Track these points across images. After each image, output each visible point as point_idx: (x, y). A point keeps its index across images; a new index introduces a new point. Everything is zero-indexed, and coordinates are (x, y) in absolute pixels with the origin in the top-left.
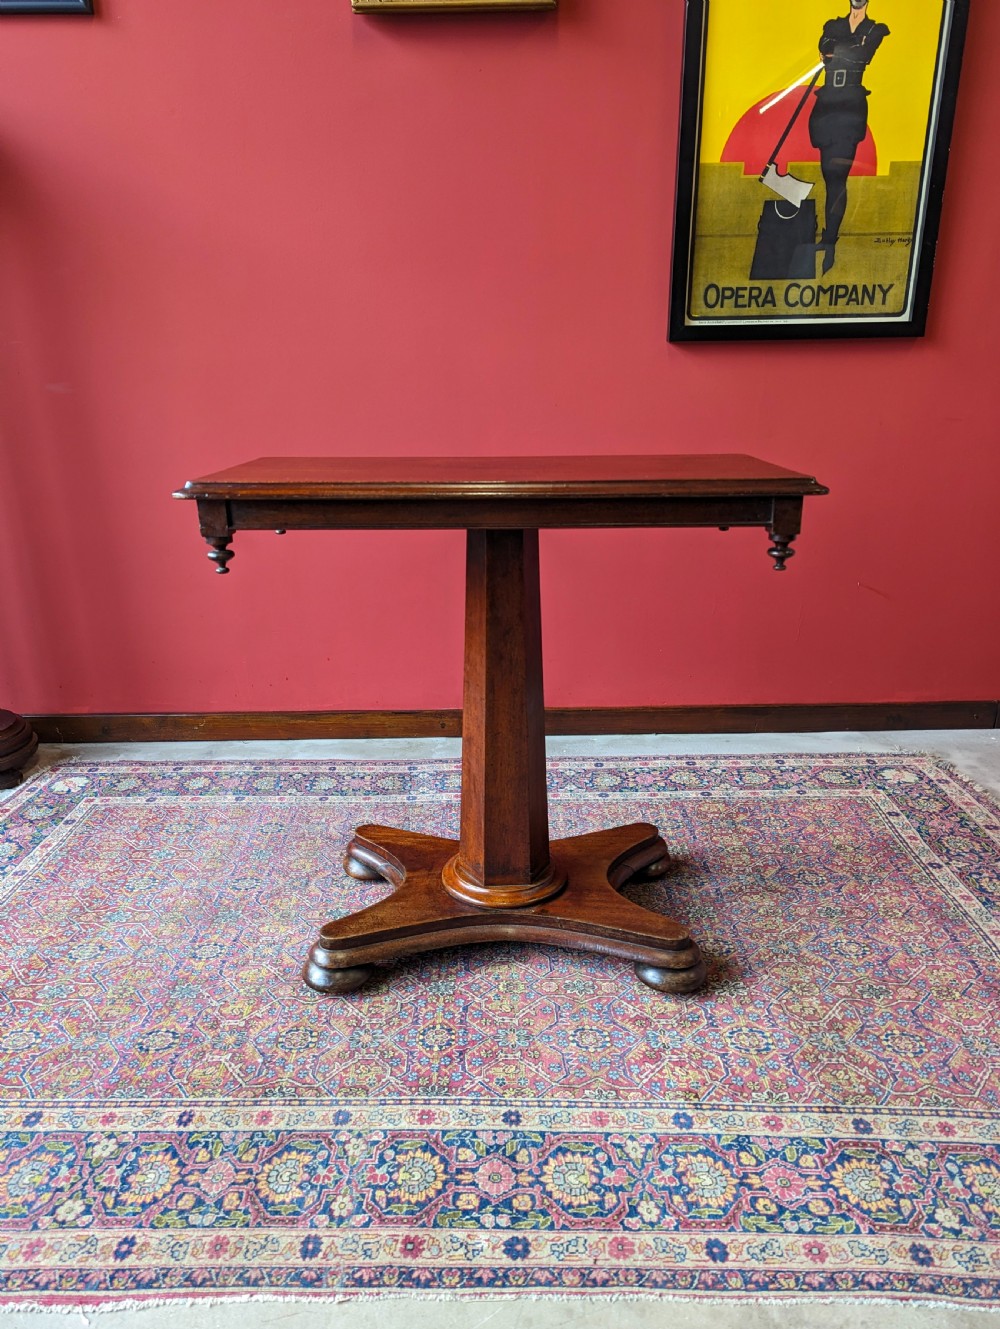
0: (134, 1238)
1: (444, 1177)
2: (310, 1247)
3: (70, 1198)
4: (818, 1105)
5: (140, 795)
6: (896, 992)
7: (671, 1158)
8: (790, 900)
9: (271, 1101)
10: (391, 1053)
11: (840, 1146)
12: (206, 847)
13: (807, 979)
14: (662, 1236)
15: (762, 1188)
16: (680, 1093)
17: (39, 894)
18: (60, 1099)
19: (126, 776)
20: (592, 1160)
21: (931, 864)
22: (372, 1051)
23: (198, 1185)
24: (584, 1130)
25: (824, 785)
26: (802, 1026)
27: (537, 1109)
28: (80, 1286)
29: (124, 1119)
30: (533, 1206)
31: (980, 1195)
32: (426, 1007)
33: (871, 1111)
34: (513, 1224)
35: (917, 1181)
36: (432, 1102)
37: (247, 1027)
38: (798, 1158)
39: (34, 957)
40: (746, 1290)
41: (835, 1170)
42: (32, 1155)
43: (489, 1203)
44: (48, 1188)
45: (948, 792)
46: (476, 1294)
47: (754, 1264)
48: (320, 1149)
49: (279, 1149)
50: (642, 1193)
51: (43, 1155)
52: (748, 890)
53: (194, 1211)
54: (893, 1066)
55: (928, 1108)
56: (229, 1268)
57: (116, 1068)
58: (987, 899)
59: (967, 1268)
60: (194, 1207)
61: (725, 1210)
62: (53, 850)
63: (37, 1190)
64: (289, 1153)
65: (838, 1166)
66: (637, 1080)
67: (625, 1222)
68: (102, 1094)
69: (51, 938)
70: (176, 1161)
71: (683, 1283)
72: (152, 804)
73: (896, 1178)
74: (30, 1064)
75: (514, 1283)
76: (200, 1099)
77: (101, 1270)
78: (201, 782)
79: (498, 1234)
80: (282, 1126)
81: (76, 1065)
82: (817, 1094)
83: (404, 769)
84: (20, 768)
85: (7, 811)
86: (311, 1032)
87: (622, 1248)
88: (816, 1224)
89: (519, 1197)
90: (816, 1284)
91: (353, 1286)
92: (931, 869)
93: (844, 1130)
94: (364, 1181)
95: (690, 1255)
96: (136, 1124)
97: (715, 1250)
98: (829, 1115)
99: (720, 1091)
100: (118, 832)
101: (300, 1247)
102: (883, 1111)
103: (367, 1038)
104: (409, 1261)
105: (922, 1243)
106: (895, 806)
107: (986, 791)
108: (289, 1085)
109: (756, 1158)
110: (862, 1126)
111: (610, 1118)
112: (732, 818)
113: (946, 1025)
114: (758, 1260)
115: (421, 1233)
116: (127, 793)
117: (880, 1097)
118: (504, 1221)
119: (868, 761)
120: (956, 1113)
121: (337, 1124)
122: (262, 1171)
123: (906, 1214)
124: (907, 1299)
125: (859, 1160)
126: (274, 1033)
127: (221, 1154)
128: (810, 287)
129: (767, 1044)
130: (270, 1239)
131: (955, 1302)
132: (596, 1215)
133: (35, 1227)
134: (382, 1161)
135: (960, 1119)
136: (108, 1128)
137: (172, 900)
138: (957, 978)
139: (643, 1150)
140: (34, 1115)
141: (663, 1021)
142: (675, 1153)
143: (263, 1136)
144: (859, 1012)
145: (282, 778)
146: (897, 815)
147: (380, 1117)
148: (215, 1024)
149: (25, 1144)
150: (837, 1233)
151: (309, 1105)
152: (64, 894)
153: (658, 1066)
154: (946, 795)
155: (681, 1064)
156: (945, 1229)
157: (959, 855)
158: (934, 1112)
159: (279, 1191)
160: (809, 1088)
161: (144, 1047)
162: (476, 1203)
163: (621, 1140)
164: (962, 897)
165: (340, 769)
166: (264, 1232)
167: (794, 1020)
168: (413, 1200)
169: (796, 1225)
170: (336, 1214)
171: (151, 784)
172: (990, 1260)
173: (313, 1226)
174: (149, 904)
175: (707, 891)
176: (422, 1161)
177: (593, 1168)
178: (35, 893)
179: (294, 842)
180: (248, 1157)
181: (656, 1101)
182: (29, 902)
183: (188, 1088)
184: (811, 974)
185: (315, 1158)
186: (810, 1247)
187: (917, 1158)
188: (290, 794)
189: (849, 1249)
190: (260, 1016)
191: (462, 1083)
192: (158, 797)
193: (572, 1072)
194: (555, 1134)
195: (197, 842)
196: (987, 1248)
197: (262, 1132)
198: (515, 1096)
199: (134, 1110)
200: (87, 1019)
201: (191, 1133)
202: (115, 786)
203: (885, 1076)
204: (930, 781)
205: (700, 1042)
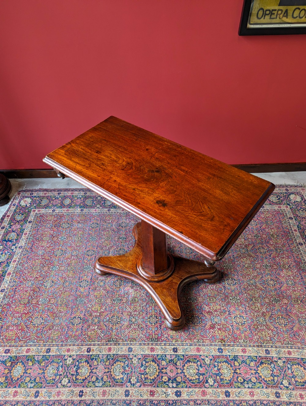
0: (83, 390)
1: (159, 371)
2: (127, 393)
3: (64, 377)
4: (256, 344)
5: (50, 208)
6: (282, 301)
7: (217, 363)
8: (255, 261)
9: (111, 344)
10: (141, 326)
11: (261, 359)
12: (75, 235)
13: (257, 295)
14: (214, 389)
15: (240, 374)
16: (220, 340)
18: (54, 343)
19: (43, 197)
20: (196, 364)
21: (299, 243)
22: (136, 325)
23: (96, 373)
24: (194, 354)
26: (254, 315)
27: (182, 347)
28: (72, 405)
29: (73, 351)
30: (181, 380)
31: (295, 375)
32: (149, 308)
34: (177, 386)
35: (280, 371)
36: (154, 344)
37: (100, 315)
39: (34, 287)
41: (259, 367)
42: (51, 363)
43: (171, 379)
44: (58, 374)
47: (237, 398)
48: (126, 361)
49: (115, 361)
50: (209, 376)
51: (54, 363)
52: (243, 256)
53: (96, 382)
54: (278, 330)
55: (286, 345)
56: (108, 400)
57: (67, 332)
59: (288, 399)
60: (96, 381)
61: (230, 381)
62: (28, 236)
64: (118, 362)
65: (260, 366)
66: (208, 336)
67: (205, 385)
68: (65, 341)
69: (37, 277)
70: (89, 365)
71: (219, 404)
72: (54, 213)
73: (274, 370)
74: (43, 330)
75: (178, 405)
76: (92, 343)
78: (67, 202)
79: (173, 389)
80: (115, 353)
81: (56, 330)
82: (256, 340)
85: (9, 216)
86: (118, 317)
87: (204, 393)
88: (253, 385)
89: (178, 377)
90: (251, 404)
92: (299, 245)
93: (263, 353)
94: (138, 372)
95: (221, 395)
96: (76, 352)
97: (227, 394)
98: (259, 348)
99: (231, 339)
100: (46, 227)
101: (124, 393)
102: (273, 346)
103: (134, 320)
104: (152, 398)
105: (278, 391)
106: (292, 214)
108: (114, 338)
109: (239, 363)
110: (267, 352)
111: (201, 350)
113: (294, 314)
115: (154, 389)
116: (45, 207)
117: (273, 342)
118: (174, 385)
119: (286, 189)
120: (293, 347)
121: (129, 352)
122: (112, 368)
123: (275, 382)
125: (265, 364)
126: (108, 318)
127: (100, 363)
129: (244, 321)
130: (117, 391)
132: (197, 383)
133: (57, 387)
134: (142, 365)
135: (293, 349)
136: (69, 354)
137: (69, 260)
138: (300, 295)
139: (210, 361)
140: (48, 349)
141: (216, 313)
142: (218, 362)
143: (110, 356)
144: (271, 309)
146: (292, 219)
147: (140, 350)
148: (91, 315)
149: (48, 359)
151: (121, 345)
152: (36, 257)
153: (214, 330)
155: (220, 329)
156: (285, 386)
158: (287, 347)
159: (117, 375)
161: (73, 323)
162: (167, 379)
163: (204, 357)
166: (115, 388)
167: (253, 312)
168: (151, 378)
169: (248, 386)
170: (132, 383)
171: (52, 202)
173: (127, 387)
174: (63, 262)
175: (230, 256)
176: (152, 365)
177: (197, 367)
178: (27, 257)
179: (103, 232)
180: (107, 364)
181: (213, 343)
182: (26, 261)
183: (87, 339)
184: (258, 294)
185: (125, 364)
186: (250, 393)
187: (280, 363)
188: (98, 208)
189: (260, 393)
190: (103, 311)
191: (161, 337)
192: (56, 209)
193: (191, 333)
194: (187, 355)
195: (72, 232)
196: (294, 392)
197: (110, 355)
198: (175, 342)
199: (75, 347)
200: (55, 313)
201: (91, 355)
202: (41, 203)
203: (275, 334)
204: (305, 201)
205: (226, 321)
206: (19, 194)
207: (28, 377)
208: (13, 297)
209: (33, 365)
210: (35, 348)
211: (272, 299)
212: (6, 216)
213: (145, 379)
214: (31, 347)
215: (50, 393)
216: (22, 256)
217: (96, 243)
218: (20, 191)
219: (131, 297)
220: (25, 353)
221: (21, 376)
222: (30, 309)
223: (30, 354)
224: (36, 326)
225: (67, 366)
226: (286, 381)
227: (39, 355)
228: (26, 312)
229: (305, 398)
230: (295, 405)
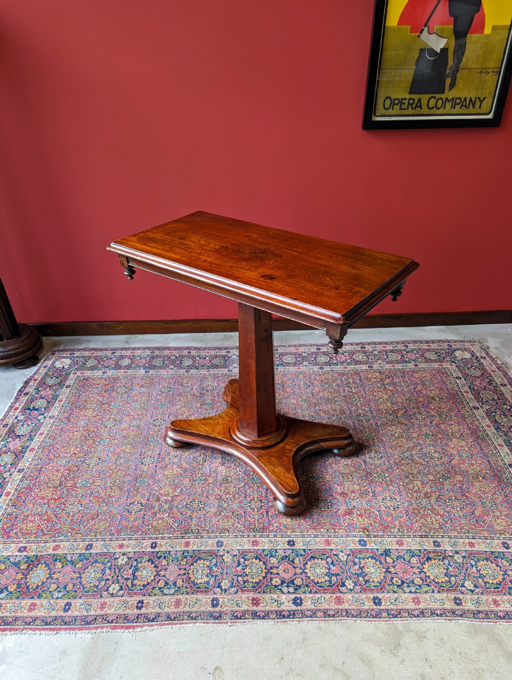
0: (142, 600)
1: (266, 571)
2: (215, 602)
3: (113, 583)
4: (419, 534)
5: (98, 370)
6: (454, 478)
7: (357, 560)
8: (409, 429)
9: (189, 536)
10: (237, 512)
11: (427, 553)
12: (136, 401)
13: (415, 472)
14: (355, 595)
15: (395, 573)
16: (361, 530)
17: (64, 429)
18: (99, 537)
19: (89, 357)
20: (325, 562)
21: (474, 407)
22: (228, 511)
23: (165, 576)
24: (322, 548)
25: (428, 361)
26: (413, 496)
27: (301, 539)
28: (125, 621)
29: (128, 546)
30: (302, 584)
31: (483, 574)
32: (249, 489)
33: (441, 537)
34: (295, 591)
35: (458, 569)
36: (257, 536)
37: (172, 500)
38: (410, 559)
39: (70, 465)
40: (388, 618)
41: (425, 564)
42: (93, 563)
43: (285, 582)
44: (103, 580)
45: (485, 364)
46: (283, 622)
47: (392, 606)
48: (213, 559)
49: (196, 559)
50: (346, 576)
51: (97, 564)
52: (390, 424)
53: (165, 588)
54: (451, 515)
56: (184, 612)
57: (120, 521)
58: (498, 427)
59: (475, 606)
60: (164, 586)
61: (380, 583)
62: (64, 403)
63: (98, 580)
64: (200, 560)
65: (426, 563)
66: (343, 524)
67: (340, 589)
68: (116, 535)
69: (75, 454)
70: (153, 565)
71: (364, 615)
72: (105, 376)
73: (450, 567)
74: (82, 520)
75: (298, 617)
76: (159, 536)
77: (132, 614)
78: (126, 362)
79: (290, 596)
80: (195, 548)
81: (102, 520)
82: (418, 529)
83: (224, 352)
84: (37, 355)
85: (37, 380)
86: (201, 502)
87: (339, 601)
88: (417, 589)
89: (297, 579)
90: (416, 614)
91: (234, 619)
92: (474, 410)
93: (429, 546)
94: (233, 573)
95: (366, 603)
96: (133, 548)
97: (376, 601)
98: (423, 539)
99: (378, 528)
100: (92, 392)
101: (210, 603)
102: (446, 537)
103: (225, 505)
104: (255, 608)
105: (458, 596)
106: (460, 373)
107: (503, 364)
108: (195, 528)
109: (393, 559)
110: (437, 544)
111: (332, 542)
112: (383, 381)
113: (474, 494)
114: (393, 605)
115: (258, 596)
116: (93, 368)
117: (445, 530)
118: (291, 590)
119: (448, 345)
120: (476, 537)
121: (218, 547)
122: (190, 569)
123: (453, 584)
124: (451, 620)
125: (435, 560)
126: (185, 503)
127: (172, 562)
128: (441, 98)
129: (398, 505)
130: (198, 599)
131: (469, 621)
132: (328, 586)
133: (101, 597)
134: (239, 564)
135: (477, 540)
136: (121, 550)
137: (126, 432)
138: (481, 470)
139: (346, 557)
140: (89, 545)
141: (353, 495)
142: (360, 558)
143: (188, 553)
144: (438, 488)
145: (166, 359)
146: (460, 378)
148: (158, 500)
149: (88, 559)
150: (425, 592)
151: (205, 538)
152: (75, 429)
153: (351, 517)
154: (484, 366)
155: (361, 515)
156: (468, 590)
157: (487, 402)
158: (467, 537)
159: (198, 578)
161: (130, 511)
162: (280, 582)
163: (337, 552)
164: (487, 426)
165: (193, 353)
166: (195, 596)
167: (410, 493)
168: (254, 581)
169: (409, 589)
170: (223, 588)
171: (102, 363)
173: (215, 593)
174: (116, 434)
175: (371, 424)
176: (255, 564)
177: (326, 566)
178: (62, 429)
179: (178, 398)
180: (184, 563)
181: (351, 534)
182: (60, 434)
183: (152, 530)
184: (417, 469)
185: (211, 563)
186: (414, 599)
187: (458, 558)
188: (171, 369)
189: (429, 599)
190: (177, 494)
191: (268, 527)
192: (108, 371)
193: (315, 521)
194: (310, 550)
195: (131, 398)
196: (484, 598)
197: (187, 551)
198: (291, 532)
199: (131, 541)
200: (101, 497)
201: (158, 552)
202: (85, 364)
203: (447, 520)
204: (478, 357)
205: (369, 505)
206: (53, 354)
207: (54, 583)
208: (36, 479)
209: (63, 567)
210: (67, 544)
211: (438, 475)
212: (33, 379)
213: (244, 582)
214: (61, 543)
215: (89, 606)
216: (54, 427)
217: (167, 410)
218: (55, 351)
219: (221, 476)
220: (51, 551)
221: (43, 583)
222: (62, 494)
223: (59, 552)
224: (71, 514)
225: (118, 568)
226: (470, 583)
227: (73, 554)
228: (56, 498)
229: (502, 605)
230: (487, 615)
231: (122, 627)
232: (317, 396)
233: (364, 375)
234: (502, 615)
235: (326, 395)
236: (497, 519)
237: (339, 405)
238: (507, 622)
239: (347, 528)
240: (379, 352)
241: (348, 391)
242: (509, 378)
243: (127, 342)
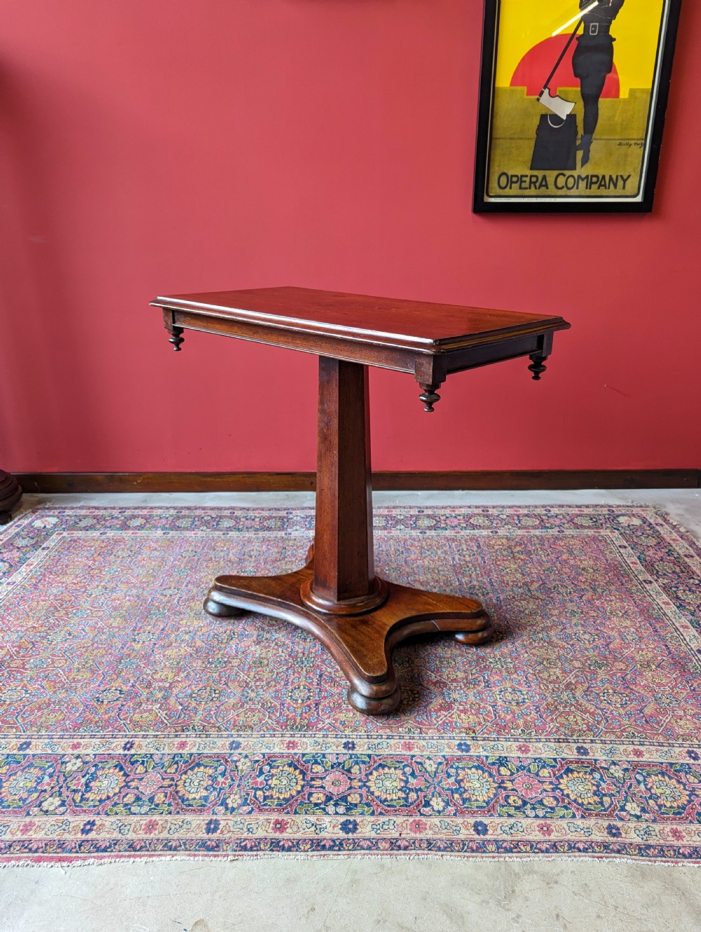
0: (94, 821)
1: (302, 783)
2: (212, 826)
3: (51, 796)
4: (554, 737)
5: (95, 530)
6: (613, 666)
7: (454, 771)
8: (547, 605)
9: (186, 735)
10: (269, 705)
11: (566, 763)
12: (143, 566)
13: (553, 657)
14: (445, 819)
15: (513, 790)
16: (463, 730)
17: (26, 598)
18: (43, 733)
19: (85, 517)
20: (401, 772)
21: (645, 581)
22: (256, 703)
23: (138, 788)
24: (397, 753)
25: (577, 526)
26: (548, 687)
27: (367, 740)
28: (59, 850)
29: (87, 746)
30: (360, 802)
31: (656, 794)
32: (294, 675)
33: (589, 741)
34: (347, 812)
35: (615, 785)
36: (296, 735)
37: (170, 687)
38: (539, 771)
39: (23, 641)
40: (498, 852)
41: (562, 778)
42: (24, 769)
43: (332, 799)
44: (36, 790)
45: (662, 532)
46: (321, 855)
47: (505, 837)
48: (220, 765)
49: (192, 765)
50: (433, 793)
51: (32, 769)
52: (518, 598)
53: (134, 804)
54: (606, 713)
56: (158, 840)
57: (81, 713)
58: (680, 605)
59: (642, 839)
60: (134, 802)
61: (488, 803)
62: (35, 567)
63: (29, 791)
64: (199, 768)
65: (565, 776)
66: (435, 722)
67: (421, 810)
68: (71, 730)
69: (34, 627)
70: (122, 773)
71: (457, 848)
72: (104, 537)
73: (602, 783)
74: (22, 711)
75: (347, 848)
76: (139, 733)
77: (73, 841)
78: (138, 522)
79: (338, 818)
80: (194, 751)
81: (53, 711)
82: (554, 730)
83: (282, 513)
84: (9, 511)
86: (215, 691)
87: (418, 827)
88: (546, 812)
89: (352, 795)
90: (544, 848)
91: (240, 851)
92: (644, 584)
93: (570, 753)
95: (463, 831)
96: (95, 749)
97: (480, 828)
98: (560, 744)
99: (490, 729)
100: (80, 555)
101: (205, 827)
102: (597, 741)
103: (253, 695)
104: (277, 835)
105: (615, 823)
106: (625, 542)
107: (687, 532)
108: (199, 724)
109: (510, 771)
110: (582, 751)
111: (415, 746)
112: (511, 549)
113: (645, 686)
114: (507, 834)
115: (286, 818)
116: (86, 529)
117: (596, 733)
118: (341, 810)
119: (609, 510)
120: (645, 743)
121: (231, 750)
122: (181, 779)
123: (606, 806)
124: (602, 858)
125: (579, 772)
126: (189, 691)
127: (152, 769)
128: (572, 176)
129: (524, 699)
130: (185, 821)
131: (632, 859)
132: (403, 806)
133: (28, 814)
134: (261, 772)
135: (647, 747)
136: (76, 752)
137: (118, 602)
138: (655, 656)
139: (436, 766)
140: (25, 743)
141: (455, 684)
142: (457, 768)
143: (181, 757)
144: (587, 678)
145: (196, 519)
146: (625, 547)
147: (260, 745)
148: (149, 685)
149: (20, 762)
150: (561, 817)
151: (213, 737)
152: (42, 598)
153: (449, 713)
154: (660, 534)
155: (465, 711)
156: (631, 815)
157: (665, 574)
158: (631, 743)
159: (191, 792)
160: (550, 727)
161: (100, 700)
162: (323, 799)
163: (422, 759)
164: (664, 603)
165: (238, 513)
166: (182, 817)
167: (543, 683)
168: (282, 797)
169: (534, 813)
170: (230, 806)
171: (103, 522)
172: (658, 834)
173: (214, 814)
174: (102, 605)
175: (491, 599)
176: (287, 773)
177: (401, 777)
178: (22, 597)
179: (204, 564)
180: (171, 770)
181: (446, 735)
182: (18, 603)
183: (130, 726)
184: (557, 653)
185: (216, 771)
186: (541, 826)
187: (617, 772)
188: (202, 530)
189: (567, 828)
190: (180, 679)
191: (316, 723)
192: (109, 532)
194: (377, 756)
195: (136, 563)
196: (657, 827)
197: (180, 754)
198: (352, 732)
199: (94, 740)
200: (61, 682)
201: (133, 755)
202: (78, 524)
203: (600, 719)
204: (651, 524)
205: (478, 698)
206: (34, 512)
211: (588, 661)
215: (4, 827)
216: (10, 596)
217: (186, 578)
218: (37, 509)
219: (252, 658)
224: (7, 703)
226: (635, 805)
229: (687, 838)
230: (662, 852)
231: (51, 859)
232: (413, 564)
233: (485, 542)
234: (686, 853)
235: (426, 563)
236: (678, 720)
237: (443, 575)
238: (695, 863)
239: (440, 728)
240: (507, 516)
241: (459, 559)
242: (697, 549)
243: (145, 501)
